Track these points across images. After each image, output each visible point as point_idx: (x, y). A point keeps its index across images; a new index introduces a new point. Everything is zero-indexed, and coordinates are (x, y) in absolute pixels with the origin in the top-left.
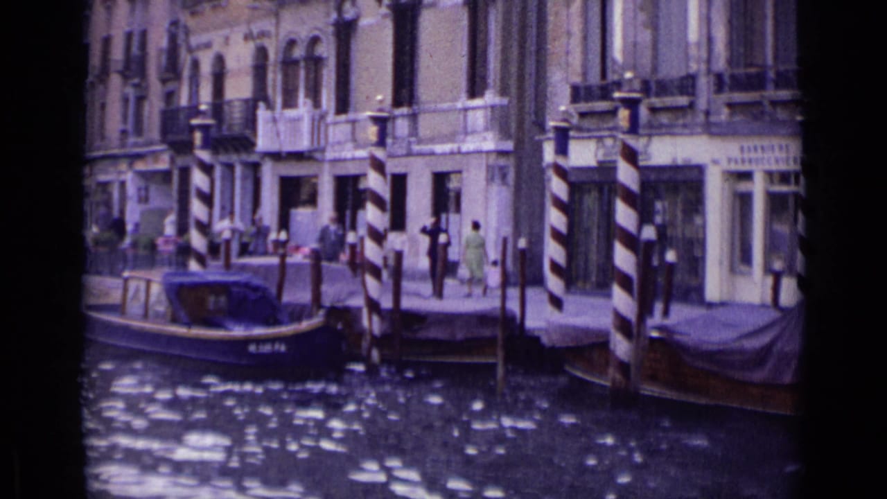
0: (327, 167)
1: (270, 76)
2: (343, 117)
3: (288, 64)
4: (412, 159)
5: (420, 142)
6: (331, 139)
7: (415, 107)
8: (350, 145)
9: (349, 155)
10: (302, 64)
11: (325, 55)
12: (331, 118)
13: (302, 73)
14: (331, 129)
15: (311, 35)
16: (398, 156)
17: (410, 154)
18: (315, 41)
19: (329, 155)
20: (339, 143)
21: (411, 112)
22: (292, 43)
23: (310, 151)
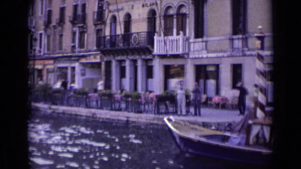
0: (189, 61)
1: (158, 22)
2: (200, 40)
3: (167, 17)
4: (245, 58)
5: (249, 50)
6: (192, 49)
7: (247, 35)
8: (205, 52)
9: (205, 56)
10: (175, 16)
11: (187, 13)
12: (192, 40)
13: (175, 20)
14: (192, 45)
15: (179, 4)
16: (236, 56)
17: (244, 55)
18: (181, 6)
19: (191, 56)
20: (198, 51)
21: (244, 37)
22: (169, 8)
23: (182, 54)
